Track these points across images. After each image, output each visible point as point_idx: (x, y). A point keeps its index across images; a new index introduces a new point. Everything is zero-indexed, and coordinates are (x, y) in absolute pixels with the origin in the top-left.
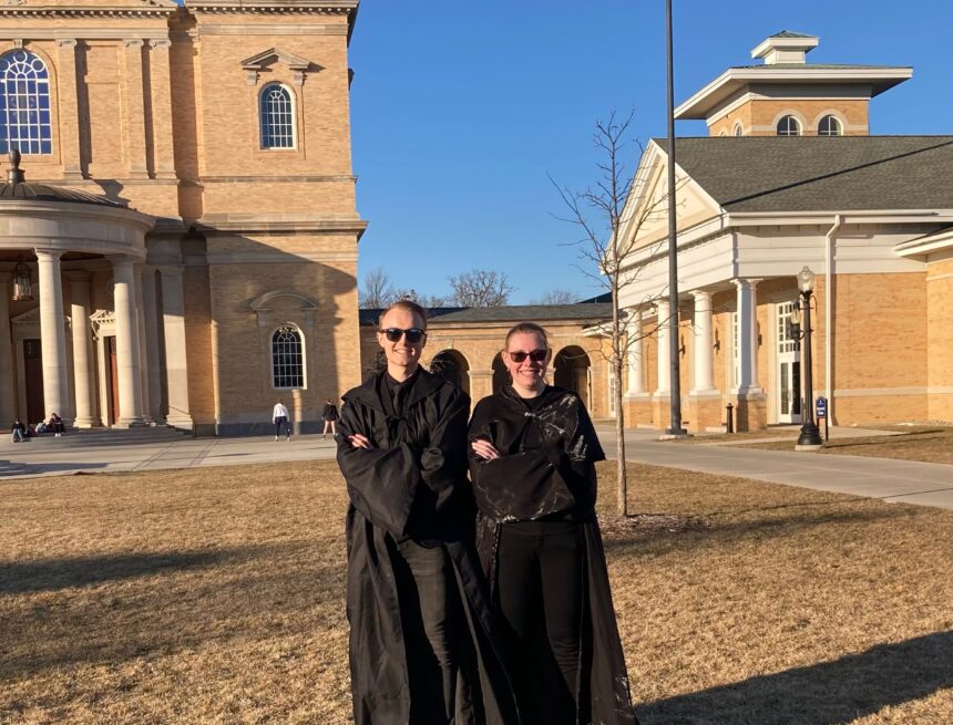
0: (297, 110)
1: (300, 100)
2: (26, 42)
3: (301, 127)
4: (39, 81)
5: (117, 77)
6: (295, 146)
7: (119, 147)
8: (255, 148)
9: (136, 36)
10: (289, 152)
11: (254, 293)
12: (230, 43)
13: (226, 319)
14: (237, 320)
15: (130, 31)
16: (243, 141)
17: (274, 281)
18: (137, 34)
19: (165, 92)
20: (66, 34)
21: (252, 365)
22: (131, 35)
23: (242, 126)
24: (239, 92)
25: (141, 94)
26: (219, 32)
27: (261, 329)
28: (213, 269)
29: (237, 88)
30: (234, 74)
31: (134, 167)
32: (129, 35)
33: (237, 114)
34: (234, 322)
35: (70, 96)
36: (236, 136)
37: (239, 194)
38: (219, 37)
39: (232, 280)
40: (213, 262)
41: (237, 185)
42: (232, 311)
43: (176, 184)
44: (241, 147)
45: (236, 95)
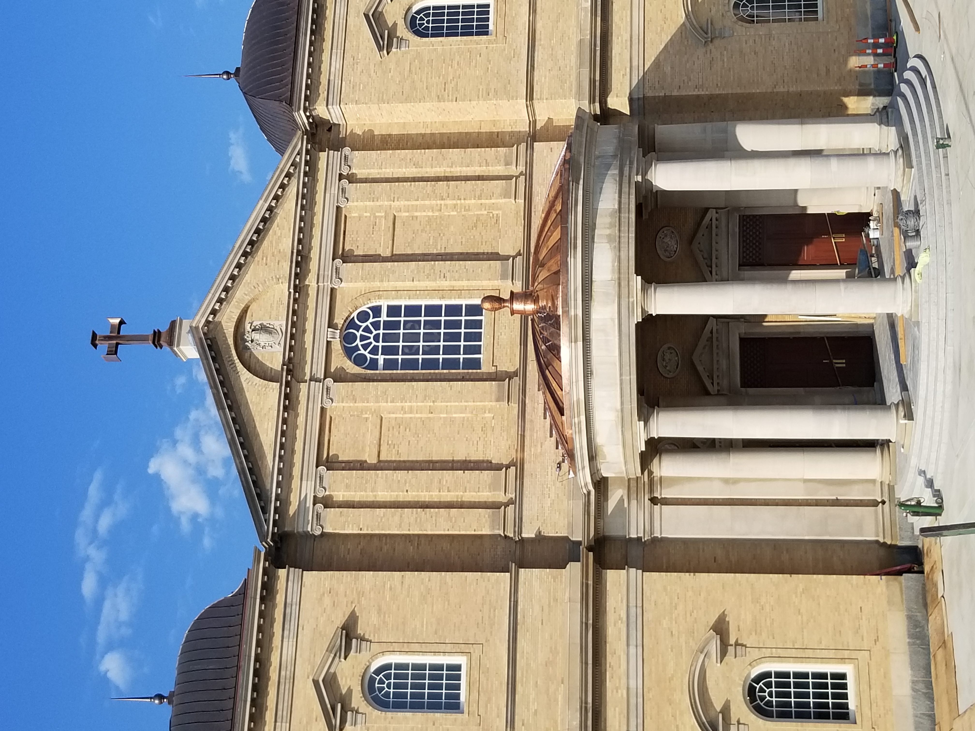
2: (331, 325)
4: (384, 317)
8: (489, 40)
9: (334, 192)
11: (686, 43)
12: (353, 70)
13: (721, 77)
14: (724, 63)
15: (328, 195)
16: (480, 56)
17: (669, 20)
18: (333, 188)
19: (409, 157)
20: (326, 273)
21: (787, 44)
22: (332, 195)
23: (460, 57)
24: (416, 61)
25: (411, 185)
26: (338, 82)
27: (735, 34)
28: (650, 91)
29: (410, 64)
30: (392, 66)
31: (506, 195)
32: (332, 198)
33: (444, 63)
34: (725, 66)
35: (408, 269)
36: (473, 64)
37: (550, 59)
38: (343, 83)
39: (668, 69)
40: (641, 90)
41: (538, 61)
42: (711, 69)
43: (533, 144)
44: (488, 58)
45: (420, 63)
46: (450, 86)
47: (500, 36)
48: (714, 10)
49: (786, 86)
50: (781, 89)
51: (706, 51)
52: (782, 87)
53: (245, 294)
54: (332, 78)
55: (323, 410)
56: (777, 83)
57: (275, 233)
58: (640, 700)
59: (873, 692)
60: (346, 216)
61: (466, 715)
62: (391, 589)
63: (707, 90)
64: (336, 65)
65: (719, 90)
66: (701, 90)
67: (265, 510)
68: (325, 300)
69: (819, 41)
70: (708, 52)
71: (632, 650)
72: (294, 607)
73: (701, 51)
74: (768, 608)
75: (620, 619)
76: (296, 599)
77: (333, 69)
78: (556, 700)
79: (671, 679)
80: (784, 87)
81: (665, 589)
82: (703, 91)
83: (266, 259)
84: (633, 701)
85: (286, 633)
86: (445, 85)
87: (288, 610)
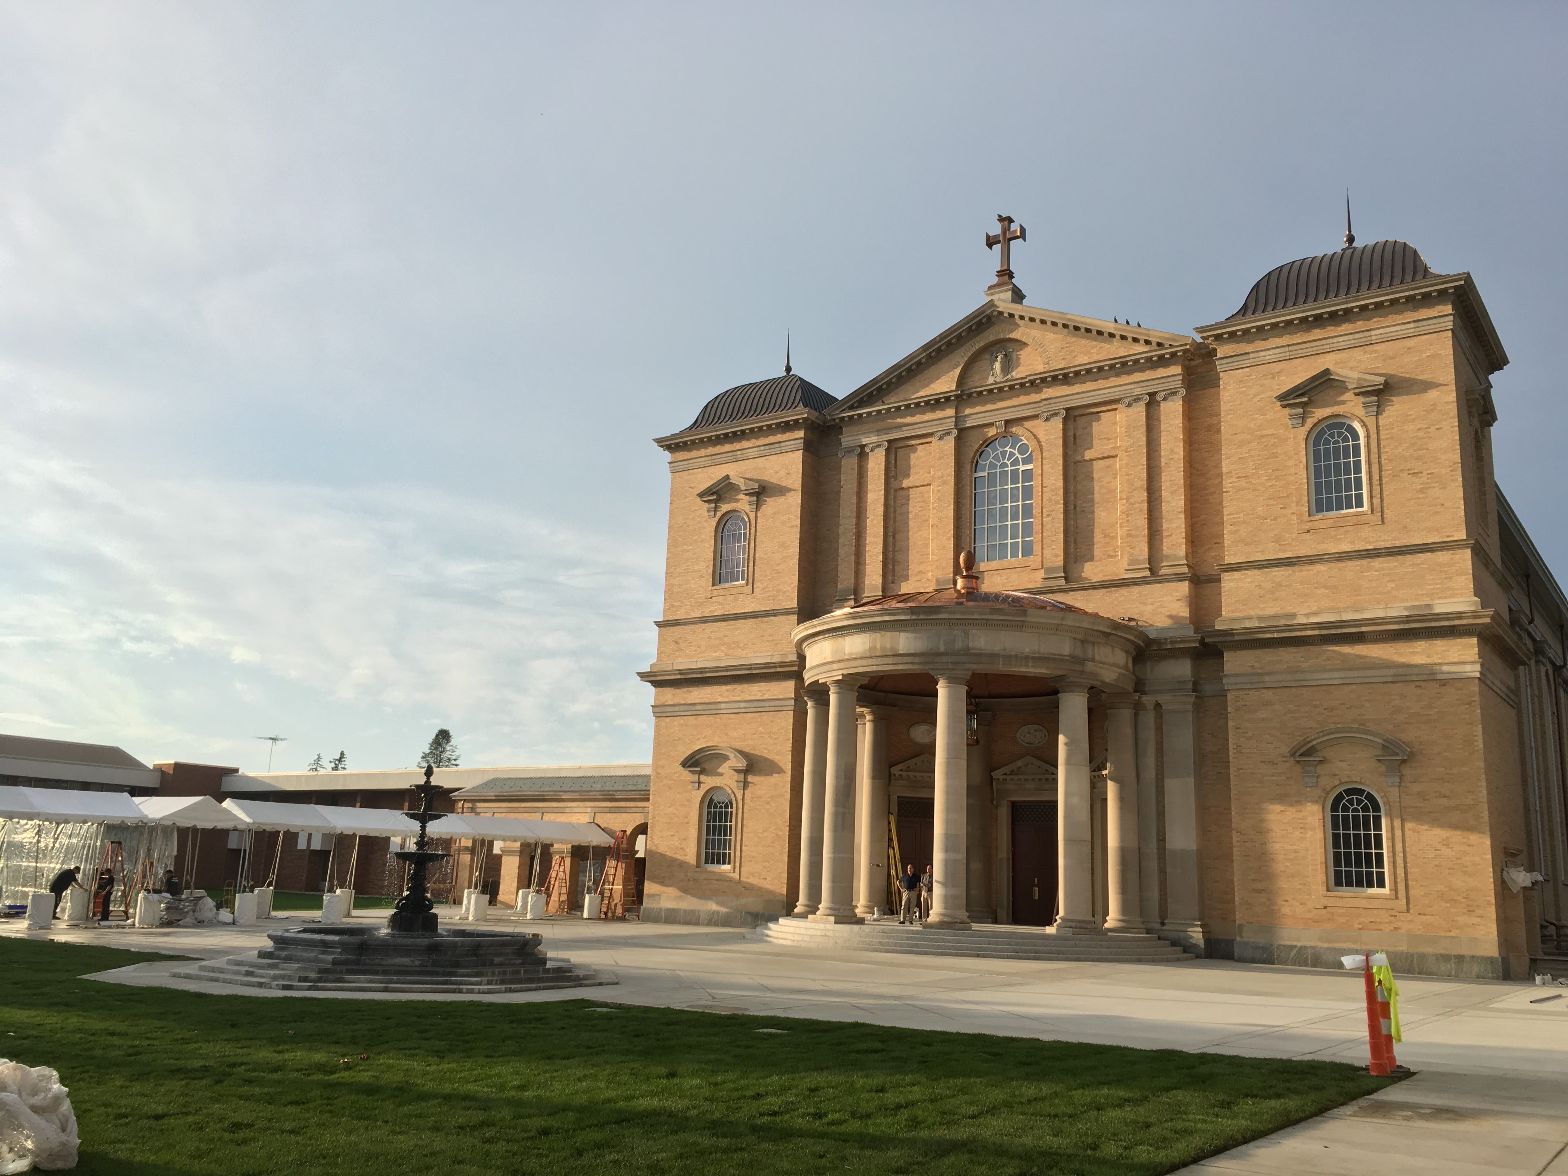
0: (1369, 452)
1: (1374, 436)
2: (1008, 423)
3: (1376, 477)
4: (1022, 468)
5: (1116, 448)
6: (1366, 507)
7: (1115, 537)
8: (1301, 515)
9: (1138, 391)
10: (1357, 515)
11: (1297, 734)
12: (1263, 376)
13: (1252, 773)
14: (1270, 776)
15: (1132, 386)
16: (1281, 508)
17: (1330, 714)
18: (1140, 389)
19: (1176, 457)
20: (1053, 405)
21: (1294, 847)
22: (1133, 391)
23: (1281, 487)
24: (1276, 440)
25: (1143, 465)
26: (1247, 363)
27: (1309, 789)
28: (1233, 697)
29: (1273, 434)
30: (1270, 416)
31: (1132, 562)
32: (1130, 391)
33: (1273, 471)
34: (1266, 778)
35: (1055, 480)
36: (1271, 502)
37: (1274, 585)
38: (1247, 369)
39: (1262, 714)
40: (1234, 687)
41: (1271, 571)
42: (1262, 762)
43: (1186, 580)
44: (1279, 517)
45: (1272, 445)
46: (1243, 483)
47: (1307, 526)
48: (1344, 765)
49: (1239, 844)
50: (1235, 838)
51: (1286, 757)
52: (1238, 839)
53: (1034, 338)
54: (1252, 356)
55: (931, 434)
56: (1244, 834)
57: (1093, 348)
58: (714, 712)
59: (714, 882)
60: (1116, 409)
61: (711, 588)
62: (789, 519)
63: (1234, 758)
64: (1269, 356)
65: (1234, 771)
66: (1235, 751)
67: (851, 408)
68: (1029, 411)
69: (1300, 884)
70: (1284, 759)
71: (743, 705)
72: (779, 449)
73: (1285, 750)
74: (768, 807)
75: (763, 695)
76: (784, 449)
77: (1263, 354)
78: (715, 652)
79: (727, 734)
80: (1238, 841)
81: (782, 728)
82: (1234, 753)
83: (1067, 347)
84: (713, 707)
85: (762, 448)
86: (1244, 477)
87: (776, 445)
